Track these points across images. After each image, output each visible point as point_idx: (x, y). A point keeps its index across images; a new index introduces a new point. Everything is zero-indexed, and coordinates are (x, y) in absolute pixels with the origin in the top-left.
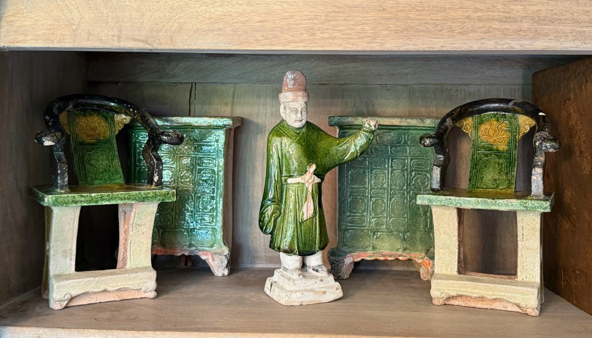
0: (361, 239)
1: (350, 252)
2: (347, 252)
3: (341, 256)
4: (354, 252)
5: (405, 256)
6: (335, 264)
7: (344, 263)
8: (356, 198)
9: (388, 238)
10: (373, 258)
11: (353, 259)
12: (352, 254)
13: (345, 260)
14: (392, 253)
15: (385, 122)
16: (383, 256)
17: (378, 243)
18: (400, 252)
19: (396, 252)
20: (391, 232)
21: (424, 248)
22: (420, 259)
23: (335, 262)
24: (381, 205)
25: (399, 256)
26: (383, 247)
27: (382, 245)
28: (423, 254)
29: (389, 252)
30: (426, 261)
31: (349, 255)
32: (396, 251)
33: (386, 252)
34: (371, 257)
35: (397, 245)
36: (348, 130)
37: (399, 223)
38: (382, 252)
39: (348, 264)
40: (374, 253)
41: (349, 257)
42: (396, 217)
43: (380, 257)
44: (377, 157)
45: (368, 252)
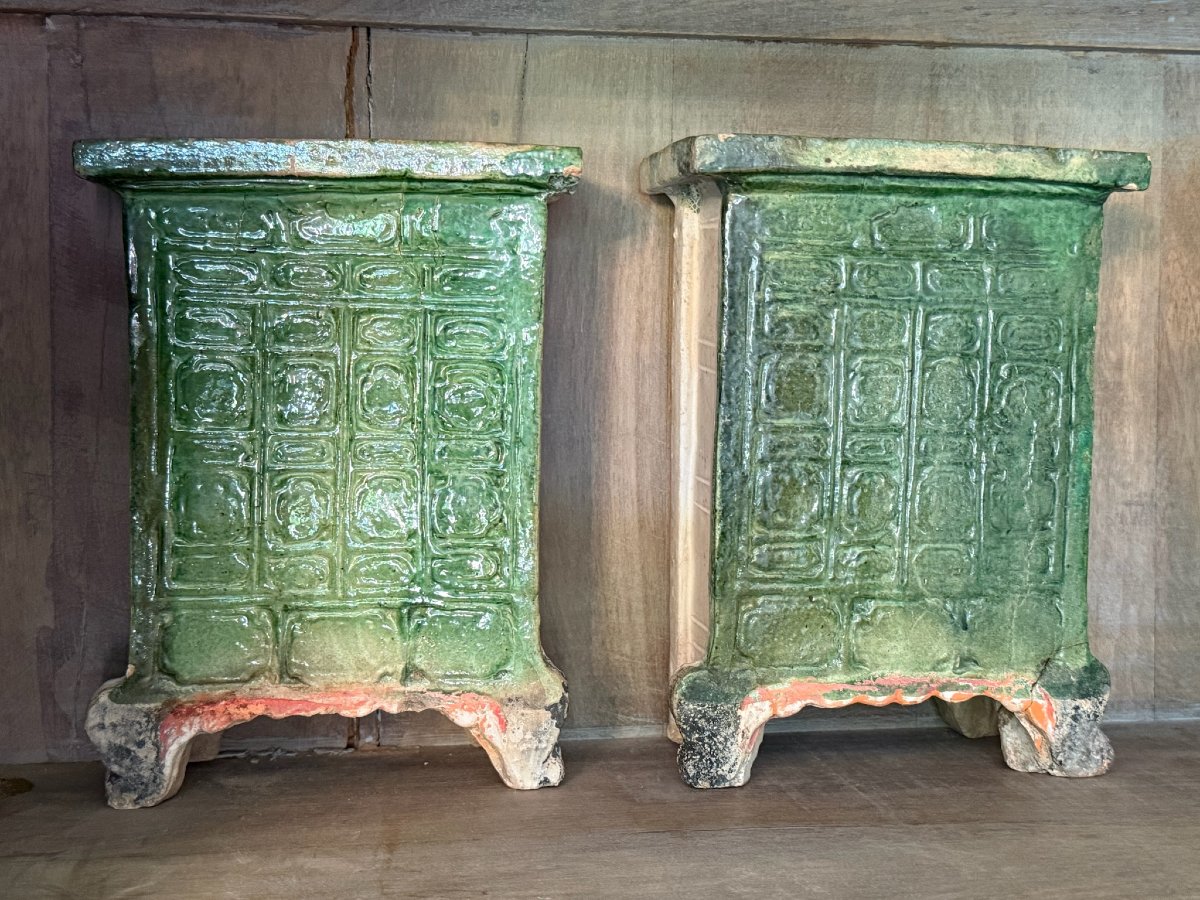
0: (804, 630)
1: (762, 682)
2: (747, 682)
3: (727, 698)
4: (777, 682)
5: (963, 688)
6: (701, 730)
7: (737, 728)
8: (790, 469)
9: (903, 621)
10: (846, 702)
11: (773, 706)
12: (770, 688)
13: (739, 712)
14: (919, 676)
15: (916, 158)
16: (883, 689)
17: (868, 644)
18: (947, 674)
19: (933, 674)
20: (918, 596)
21: (1032, 654)
22: (1020, 693)
23: (702, 723)
24: (883, 493)
25: (944, 687)
26: (885, 656)
27: (884, 649)
28: (1030, 677)
29: (908, 674)
30: (1041, 702)
31: (754, 694)
32: (934, 669)
33: (896, 674)
34: (840, 694)
35: (935, 647)
36: (763, 195)
37: (945, 564)
38: (882, 676)
39: (752, 730)
40: (852, 683)
41: (755, 701)
42: (935, 542)
43: (874, 694)
44: (872, 306)
45: (829, 679)
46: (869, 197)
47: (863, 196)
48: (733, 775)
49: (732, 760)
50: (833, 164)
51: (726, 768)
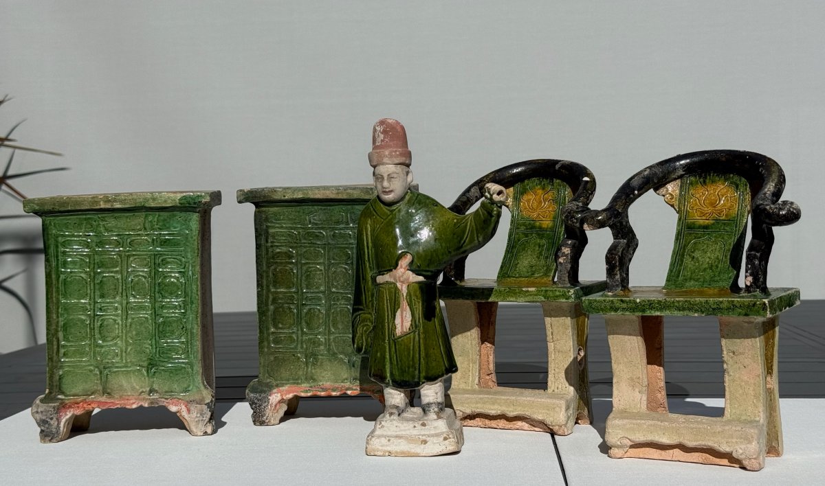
0: (292, 367)
1: (277, 386)
2: (272, 386)
3: (265, 392)
4: (283, 386)
5: (355, 390)
6: (256, 404)
7: (269, 403)
8: (282, 307)
9: (330, 364)
10: (309, 394)
11: (282, 395)
12: (281, 388)
13: (269, 397)
14: (337, 385)
16: (324, 390)
17: (317, 372)
18: (347, 384)
19: (343, 384)
20: (334, 354)
22: (377, 392)
23: (256, 401)
24: (318, 315)
25: (348, 389)
26: (323, 377)
27: (323, 374)
29: (332, 384)
31: (275, 391)
32: (342, 382)
33: (328, 384)
34: (307, 391)
35: (342, 374)
36: (267, 209)
37: (344, 342)
38: (323, 384)
39: (274, 404)
40: (311, 387)
41: (275, 393)
42: (340, 334)
43: (321, 392)
44: (310, 247)
45: (303, 385)
46: (306, 207)
47: (304, 207)
48: (267, 421)
49: (267, 415)
50: (286, 197)
51: (265, 418)
